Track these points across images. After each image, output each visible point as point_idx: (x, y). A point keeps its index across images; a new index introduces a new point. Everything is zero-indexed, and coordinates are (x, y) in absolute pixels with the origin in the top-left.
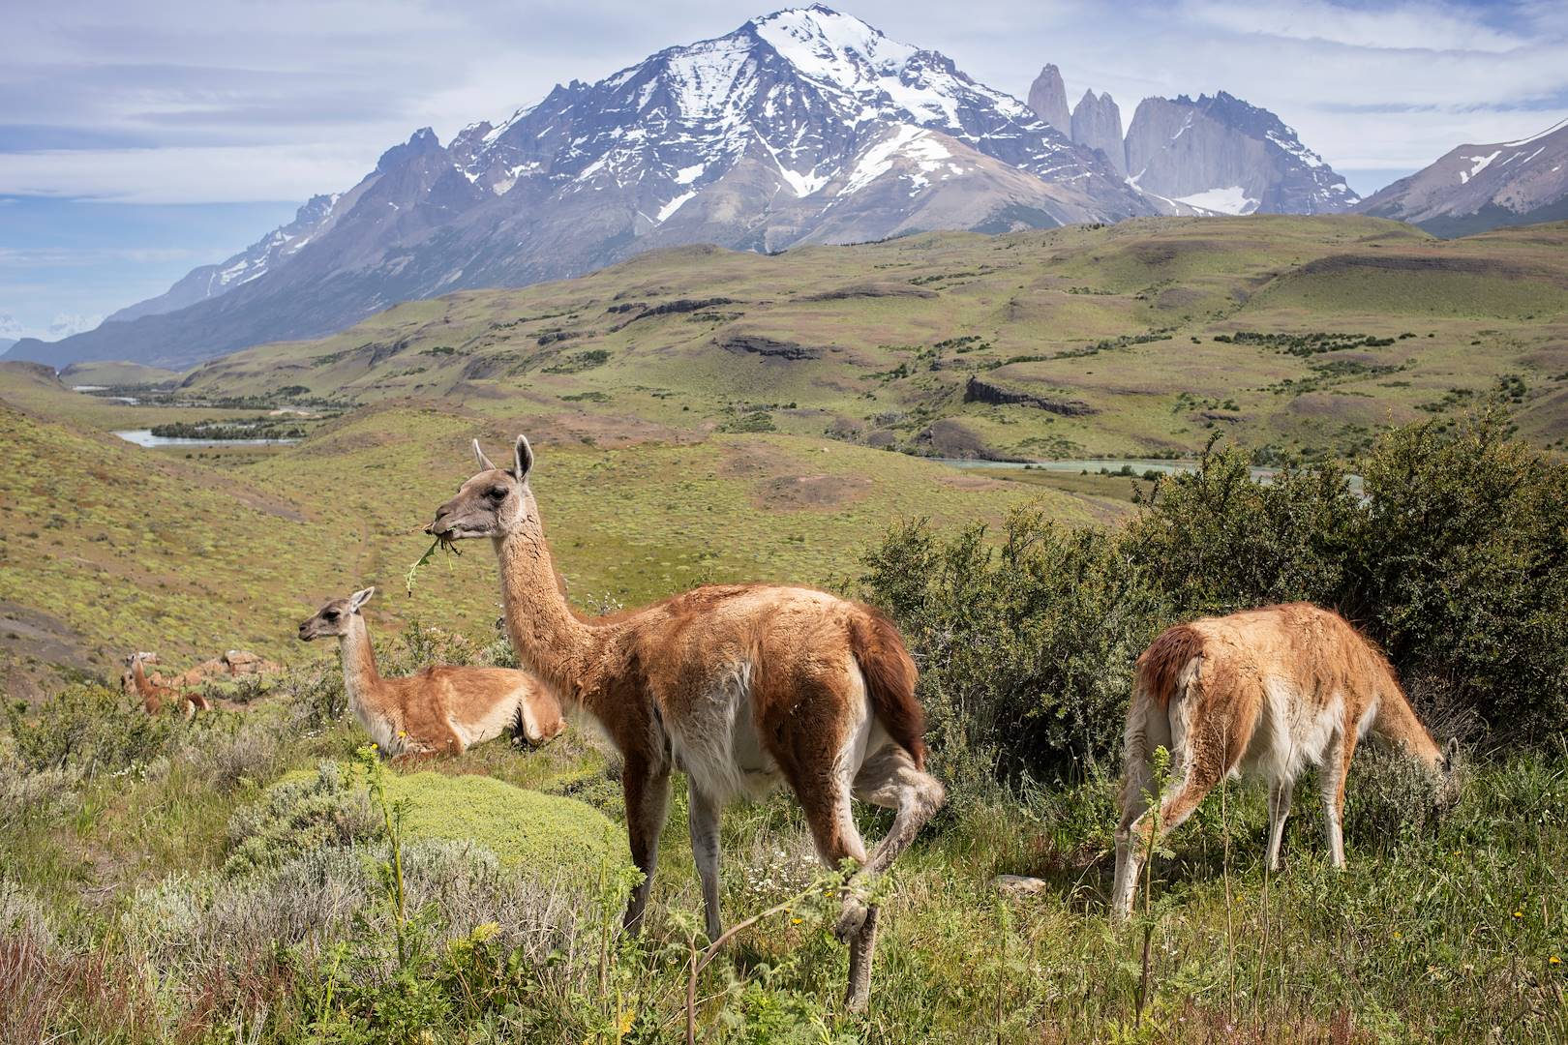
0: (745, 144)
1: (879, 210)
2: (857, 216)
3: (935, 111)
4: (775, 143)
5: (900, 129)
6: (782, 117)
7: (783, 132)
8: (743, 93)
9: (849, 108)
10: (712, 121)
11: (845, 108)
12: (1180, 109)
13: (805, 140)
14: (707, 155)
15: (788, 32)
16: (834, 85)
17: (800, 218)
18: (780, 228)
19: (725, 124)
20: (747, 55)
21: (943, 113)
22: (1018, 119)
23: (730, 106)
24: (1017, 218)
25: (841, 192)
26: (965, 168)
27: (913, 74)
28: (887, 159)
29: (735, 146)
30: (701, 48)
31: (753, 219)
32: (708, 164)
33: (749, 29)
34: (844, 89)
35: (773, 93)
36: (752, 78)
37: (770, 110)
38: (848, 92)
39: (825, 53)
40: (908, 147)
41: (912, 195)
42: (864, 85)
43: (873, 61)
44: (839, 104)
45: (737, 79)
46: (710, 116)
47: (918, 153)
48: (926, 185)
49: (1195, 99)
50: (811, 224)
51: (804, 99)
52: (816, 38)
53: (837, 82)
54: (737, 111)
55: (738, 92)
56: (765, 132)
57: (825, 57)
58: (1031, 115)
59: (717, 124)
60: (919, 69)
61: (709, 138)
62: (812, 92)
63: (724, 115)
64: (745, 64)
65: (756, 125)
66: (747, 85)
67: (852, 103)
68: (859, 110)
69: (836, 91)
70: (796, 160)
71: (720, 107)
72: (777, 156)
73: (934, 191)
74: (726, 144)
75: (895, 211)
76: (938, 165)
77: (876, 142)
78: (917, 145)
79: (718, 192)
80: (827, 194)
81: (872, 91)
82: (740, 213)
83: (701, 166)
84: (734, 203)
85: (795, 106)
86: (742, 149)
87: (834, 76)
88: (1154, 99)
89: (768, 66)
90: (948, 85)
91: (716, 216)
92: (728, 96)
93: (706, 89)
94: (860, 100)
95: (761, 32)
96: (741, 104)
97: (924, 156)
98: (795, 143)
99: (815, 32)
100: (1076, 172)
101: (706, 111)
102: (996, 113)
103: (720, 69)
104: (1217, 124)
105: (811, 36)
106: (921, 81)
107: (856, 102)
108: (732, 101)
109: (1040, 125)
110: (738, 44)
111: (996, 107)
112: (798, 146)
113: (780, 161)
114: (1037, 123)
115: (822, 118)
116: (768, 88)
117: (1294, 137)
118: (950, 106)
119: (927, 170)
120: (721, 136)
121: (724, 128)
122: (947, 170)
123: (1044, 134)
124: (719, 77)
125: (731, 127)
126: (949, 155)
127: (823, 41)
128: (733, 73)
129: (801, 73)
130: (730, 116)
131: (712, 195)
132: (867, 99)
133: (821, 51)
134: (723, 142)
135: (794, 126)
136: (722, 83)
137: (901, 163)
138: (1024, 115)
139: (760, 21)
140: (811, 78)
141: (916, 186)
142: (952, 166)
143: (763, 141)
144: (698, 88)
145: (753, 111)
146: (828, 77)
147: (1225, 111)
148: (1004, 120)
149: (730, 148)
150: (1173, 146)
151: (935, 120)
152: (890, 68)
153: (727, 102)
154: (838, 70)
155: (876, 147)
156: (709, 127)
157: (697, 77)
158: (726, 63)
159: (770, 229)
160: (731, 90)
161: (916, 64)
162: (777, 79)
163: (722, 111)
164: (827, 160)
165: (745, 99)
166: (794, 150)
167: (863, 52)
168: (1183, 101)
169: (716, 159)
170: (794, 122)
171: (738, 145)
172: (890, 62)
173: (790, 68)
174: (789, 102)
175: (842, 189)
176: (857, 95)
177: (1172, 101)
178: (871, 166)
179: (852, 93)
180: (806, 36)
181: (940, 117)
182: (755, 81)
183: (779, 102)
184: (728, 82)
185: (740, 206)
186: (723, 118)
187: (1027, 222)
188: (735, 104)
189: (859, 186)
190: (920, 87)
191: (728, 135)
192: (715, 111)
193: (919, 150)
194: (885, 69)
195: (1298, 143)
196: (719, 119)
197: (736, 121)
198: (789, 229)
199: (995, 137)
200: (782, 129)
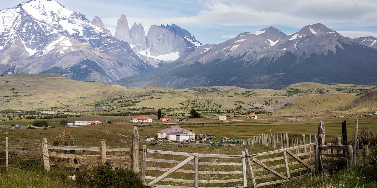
0: (15, 40)
1: (48, 61)
2: (42, 63)
3: (76, 31)
4: (25, 40)
5: (60, 37)
6: (27, 32)
7: (27, 37)
8: (16, 25)
9: (49, 30)
10: (7, 33)
11: (47, 30)
12: (162, 29)
13: (34, 39)
14: (4, 43)
15: (32, 7)
16: (45, 23)
17: (26, 63)
18: (20, 66)
19: (10, 34)
20: (19, 13)
21: (78, 31)
22: (101, 33)
23: (12, 29)
24: (85, 64)
25: (40, 55)
26: (75, 49)
27: (71, 19)
28: (54, 46)
29: (12, 41)
30: (5, 11)
31: (13, 63)
32: (4, 46)
33: (20, 5)
34: (48, 24)
35: (26, 25)
36: (20, 20)
37: (24, 30)
38: (49, 25)
39: (44, 13)
40: (61, 42)
41: (59, 57)
42: (55, 23)
43: (60, 16)
44: (45, 28)
45: (15, 20)
46: (6, 31)
47: (63, 44)
48: (63, 54)
49: (166, 26)
50: (29, 65)
51: (35, 27)
52: (42, 8)
53: (46, 22)
54: (14, 30)
55: (15, 24)
56: (22, 37)
57: (43, 14)
58: (105, 32)
59: (8, 34)
60: (73, 18)
61: (6, 38)
62: (37, 25)
63: (10, 31)
64: (18, 16)
65: (20, 34)
66: (18, 23)
67: (50, 28)
68: (52, 30)
69: (45, 25)
70: (31, 45)
71: (9, 29)
72: (25, 44)
73: (65, 56)
74: (10, 40)
75: (53, 61)
76: (68, 48)
77: (53, 41)
78: (63, 42)
79: (4, 55)
80: (35, 56)
81: (56, 25)
82: (9, 61)
83: (3, 46)
84: (8, 58)
85: (32, 29)
86: (14, 42)
87: (45, 20)
88: (154, 25)
89: (24, 17)
90: (81, 23)
91: (2, 62)
92: (12, 26)
93: (6, 23)
94: (53, 27)
95: (24, 7)
96: (16, 28)
97: (65, 45)
98: (31, 40)
99: (41, 6)
100: (116, 49)
101: (5, 30)
102: (94, 32)
103: (11, 17)
104: (172, 33)
105: (40, 8)
106: (73, 21)
107: (52, 28)
108: (13, 27)
109: (108, 35)
110: (17, 10)
111: (94, 30)
112: (32, 41)
113: (26, 45)
114: (107, 35)
115: (39, 33)
116: (24, 23)
117: (194, 38)
118: (81, 29)
119: (65, 49)
120: (9, 38)
121: (10, 35)
122: (70, 49)
123: (108, 38)
124: (10, 20)
125: (12, 35)
126: (72, 45)
127: (44, 9)
128: (14, 19)
129: (35, 19)
130: (12, 32)
131: (2, 56)
132: (55, 27)
133: (42, 12)
134: (9, 40)
135: (31, 35)
136: (11, 22)
137: (58, 47)
138: (103, 32)
139: (24, 3)
140: (38, 21)
141: (60, 54)
142: (72, 48)
143: (21, 39)
144: (3, 23)
145: (19, 30)
146: (43, 20)
147: (175, 30)
148: (96, 34)
149: (11, 41)
150: (159, 40)
151: (75, 34)
152: (65, 17)
153: (11, 27)
154: (47, 18)
155: (53, 42)
156: (6, 35)
157: (3, 20)
158: (13, 15)
159: (17, 66)
160: (13, 24)
161: (72, 17)
162: (27, 21)
163: (10, 30)
164: (40, 45)
165: (17, 27)
166: (30, 42)
167: (57, 13)
168: (162, 26)
169: (7, 44)
170: (31, 34)
171: (13, 40)
172: (65, 16)
173: (31, 18)
174: (30, 28)
175: (40, 54)
176: (52, 26)
177: (159, 26)
178: (50, 47)
179: (50, 25)
180: (38, 8)
181: (77, 32)
182: (20, 21)
183: (27, 28)
184: (13, 21)
185: (10, 59)
186: (10, 32)
187: (87, 65)
188: (14, 28)
189: (45, 54)
190: (73, 23)
191: (11, 37)
192: (8, 30)
193: (64, 43)
194: (64, 18)
195: (195, 39)
196: (9, 33)
197: (14, 33)
198: (22, 66)
199: (93, 38)
200: (27, 36)
